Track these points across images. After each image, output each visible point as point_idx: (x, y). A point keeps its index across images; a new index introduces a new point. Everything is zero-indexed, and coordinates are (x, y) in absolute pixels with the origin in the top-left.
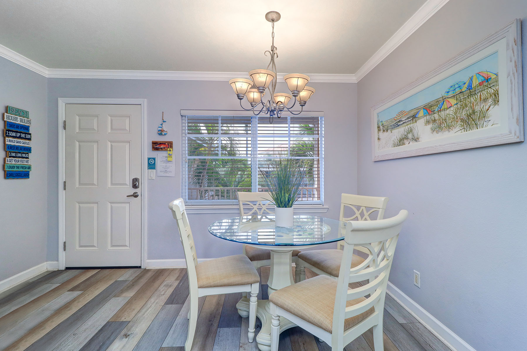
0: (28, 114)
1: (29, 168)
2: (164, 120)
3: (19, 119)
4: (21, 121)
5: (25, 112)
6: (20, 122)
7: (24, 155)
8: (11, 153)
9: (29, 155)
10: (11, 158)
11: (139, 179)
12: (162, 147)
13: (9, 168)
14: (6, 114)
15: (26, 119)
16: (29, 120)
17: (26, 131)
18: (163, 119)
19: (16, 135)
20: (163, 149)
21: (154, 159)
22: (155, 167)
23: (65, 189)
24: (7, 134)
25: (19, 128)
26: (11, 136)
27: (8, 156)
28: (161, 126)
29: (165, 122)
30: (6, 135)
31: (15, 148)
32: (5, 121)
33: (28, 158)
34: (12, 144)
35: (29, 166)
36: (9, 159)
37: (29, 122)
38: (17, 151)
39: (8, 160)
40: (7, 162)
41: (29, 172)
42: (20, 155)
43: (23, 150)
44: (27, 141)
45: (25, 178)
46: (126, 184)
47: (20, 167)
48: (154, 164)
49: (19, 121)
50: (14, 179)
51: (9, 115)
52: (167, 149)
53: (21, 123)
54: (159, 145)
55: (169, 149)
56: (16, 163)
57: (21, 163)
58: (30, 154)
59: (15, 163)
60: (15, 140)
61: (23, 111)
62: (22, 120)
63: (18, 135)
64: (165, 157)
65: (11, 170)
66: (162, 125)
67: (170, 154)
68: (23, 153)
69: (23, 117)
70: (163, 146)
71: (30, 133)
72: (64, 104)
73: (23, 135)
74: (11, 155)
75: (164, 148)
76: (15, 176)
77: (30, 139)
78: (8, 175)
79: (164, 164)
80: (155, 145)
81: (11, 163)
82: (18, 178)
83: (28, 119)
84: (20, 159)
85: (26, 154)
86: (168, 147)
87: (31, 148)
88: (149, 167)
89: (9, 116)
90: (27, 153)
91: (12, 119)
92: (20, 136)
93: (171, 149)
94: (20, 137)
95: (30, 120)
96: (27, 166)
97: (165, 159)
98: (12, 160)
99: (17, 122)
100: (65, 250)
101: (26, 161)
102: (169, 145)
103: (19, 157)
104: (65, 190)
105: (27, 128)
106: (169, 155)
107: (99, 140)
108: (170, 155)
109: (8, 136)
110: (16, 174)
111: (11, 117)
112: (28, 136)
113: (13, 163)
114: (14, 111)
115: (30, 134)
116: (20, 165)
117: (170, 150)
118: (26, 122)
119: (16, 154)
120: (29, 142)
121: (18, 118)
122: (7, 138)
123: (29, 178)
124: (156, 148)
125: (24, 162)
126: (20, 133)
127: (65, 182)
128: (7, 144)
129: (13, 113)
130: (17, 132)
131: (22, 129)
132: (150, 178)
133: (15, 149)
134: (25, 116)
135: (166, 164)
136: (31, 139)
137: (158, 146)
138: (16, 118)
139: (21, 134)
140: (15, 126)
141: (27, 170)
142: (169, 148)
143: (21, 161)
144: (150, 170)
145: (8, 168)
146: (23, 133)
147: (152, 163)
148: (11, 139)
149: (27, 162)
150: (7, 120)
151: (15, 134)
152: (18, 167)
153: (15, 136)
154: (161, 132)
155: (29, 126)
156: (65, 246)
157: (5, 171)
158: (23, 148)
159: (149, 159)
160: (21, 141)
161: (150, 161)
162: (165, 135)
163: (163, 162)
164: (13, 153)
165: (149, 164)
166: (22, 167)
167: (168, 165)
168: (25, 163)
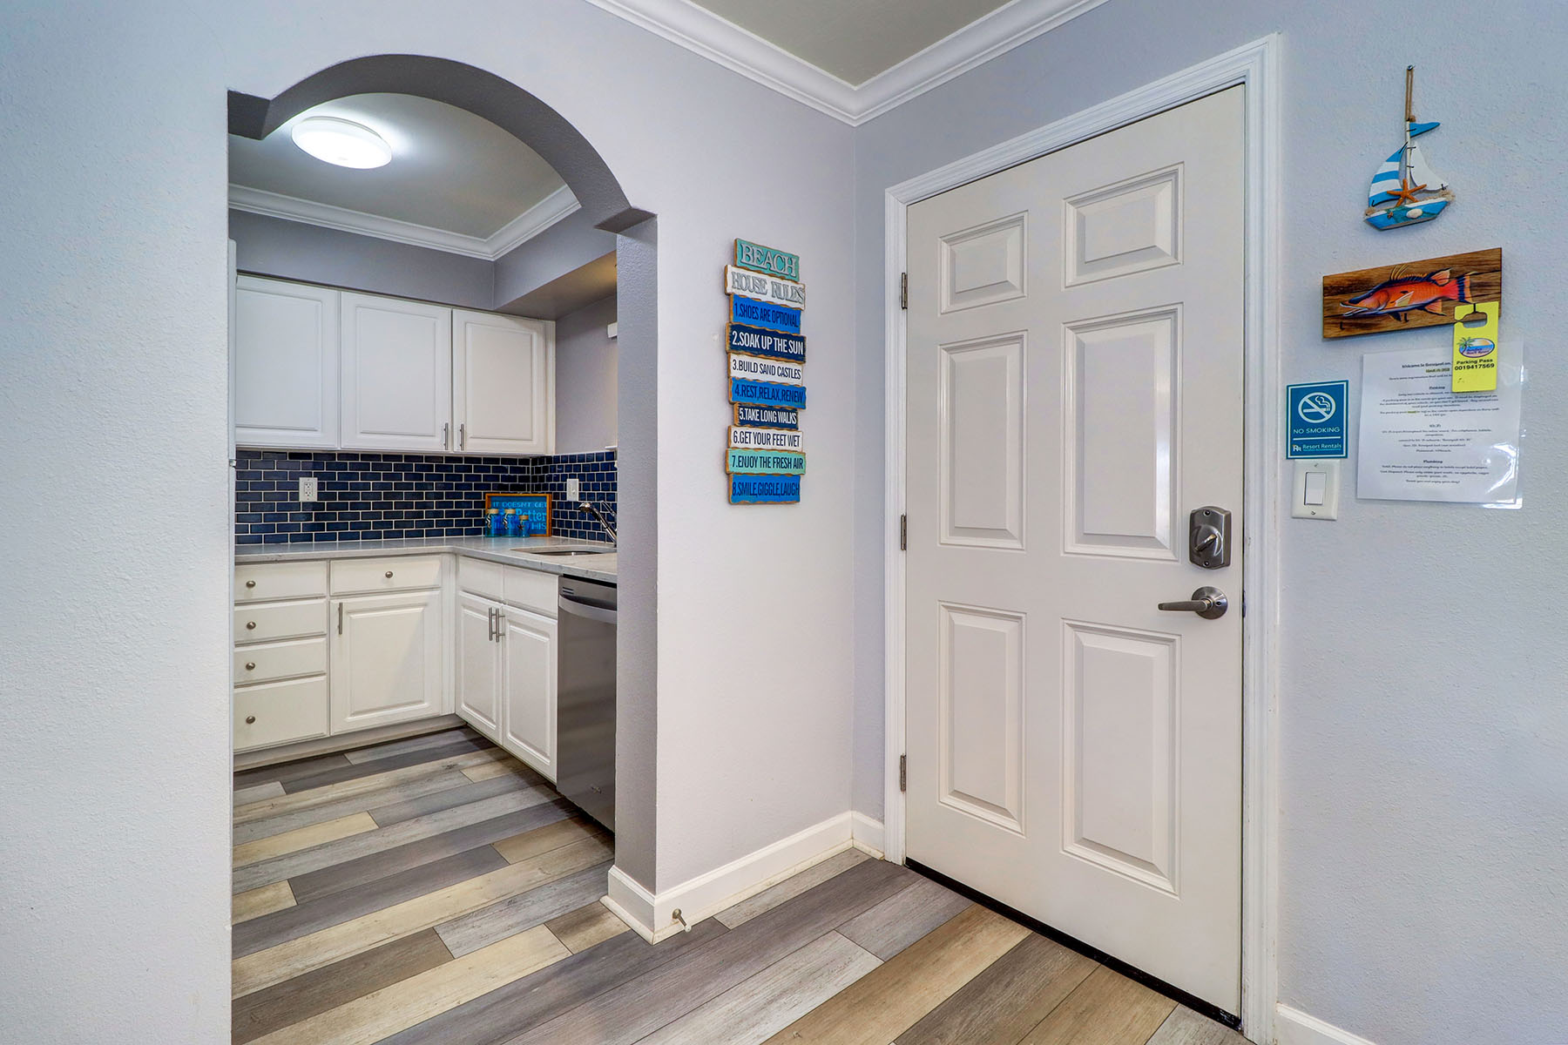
0: (797, 263)
1: (799, 463)
2: (1419, 121)
3: (769, 287)
4: (775, 293)
5: (786, 259)
6: (773, 296)
7: (783, 418)
8: (746, 410)
9: (799, 417)
10: (744, 429)
11: (1228, 517)
12: (1402, 301)
13: (741, 464)
14: (731, 269)
15: (790, 284)
16: (798, 286)
17: (787, 330)
18: (1414, 113)
19: (761, 346)
20: (1415, 319)
21: (1337, 391)
22: (1341, 442)
23: (904, 547)
24: (734, 343)
25: (770, 318)
26: (745, 349)
27: (737, 423)
28: (1394, 166)
29: (1432, 127)
30: (731, 344)
31: (758, 389)
32: (729, 295)
33: (794, 427)
34: (750, 376)
35: (798, 457)
36: (739, 430)
37: (800, 293)
38: (763, 402)
39: (738, 435)
40: (733, 444)
41: (798, 477)
42: (770, 416)
43: (781, 398)
44: (794, 366)
45: (785, 502)
46: (1150, 540)
47: (771, 460)
48: (1338, 420)
49: (770, 293)
50: (754, 503)
51: (742, 271)
52: (1451, 311)
53: (777, 301)
54: (1383, 297)
55: (1461, 311)
56: (761, 446)
57: (775, 447)
58: (800, 413)
59: (757, 446)
60: (759, 361)
61: (780, 256)
62: (779, 288)
63: (767, 342)
64: (1422, 371)
65: (744, 470)
66: (1400, 156)
67: (1476, 344)
68: (782, 410)
69: (783, 278)
70: (1413, 298)
71: (802, 334)
72: (903, 208)
73: (781, 345)
74: (745, 416)
75: (1422, 307)
76: (756, 492)
77: (800, 358)
78: (738, 490)
79: (1420, 422)
80: (1347, 298)
81: (747, 446)
82: (765, 502)
83: (796, 282)
84: (772, 431)
85: (789, 412)
86: (1454, 295)
87: (805, 388)
88: (1300, 444)
89: (740, 276)
90: (794, 410)
91: (748, 288)
92: (772, 346)
93: (1485, 307)
94: (771, 353)
95: (802, 286)
96: (793, 456)
97: (1424, 385)
98: (748, 435)
99: (764, 298)
100: (903, 788)
101: (790, 437)
102: (1468, 281)
103: (770, 425)
104: (905, 549)
105: (791, 317)
106: (1467, 348)
107: (1027, 330)
108: (1478, 349)
109: (736, 349)
110: (761, 488)
111: (747, 278)
112: (796, 348)
113: (752, 445)
114: (756, 256)
115: (802, 339)
116: (773, 455)
117: (1477, 319)
118: (790, 294)
119: (759, 413)
120: (798, 367)
121: (765, 281)
122: (733, 357)
123: (798, 500)
124: (1355, 316)
125: (783, 443)
126: (773, 334)
127: (905, 520)
128: (734, 378)
129: (751, 262)
130: (762, 333)
131: (779, 320)
132: (1306, 511)
133: (758, 395)
134: (786, 272)
135: (1435, 420)
136: (804, 356)
137: (1367, 304)
138: (760, 281)
139: (773, 341)
140: (759, 312)
141: (793, 471)
142: (1462, 300)
143: (778, 439)
144: (1304, 463)
145: (736, 463)
146: (781, 336)
147: (1318, 416)
148: (745, 358)
149: (793, 441)
150: (734, 291)
151: (757, 340)
152: (766, 462)
153: (756, 349)
154: (1392, 206)
155: (799, 311)
156: (905, 774)
157: (728, 474)
158: (781, 391)
159: (1296, 394)
160: (777, 364)
161: (1306, 406)
162: (1431, 215)
163: (1409, 408)
164: (751, 408)
165: (1295, 422)
166: (779, 462)
167: (1455, 421)
168: (787, 447)
